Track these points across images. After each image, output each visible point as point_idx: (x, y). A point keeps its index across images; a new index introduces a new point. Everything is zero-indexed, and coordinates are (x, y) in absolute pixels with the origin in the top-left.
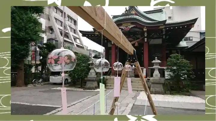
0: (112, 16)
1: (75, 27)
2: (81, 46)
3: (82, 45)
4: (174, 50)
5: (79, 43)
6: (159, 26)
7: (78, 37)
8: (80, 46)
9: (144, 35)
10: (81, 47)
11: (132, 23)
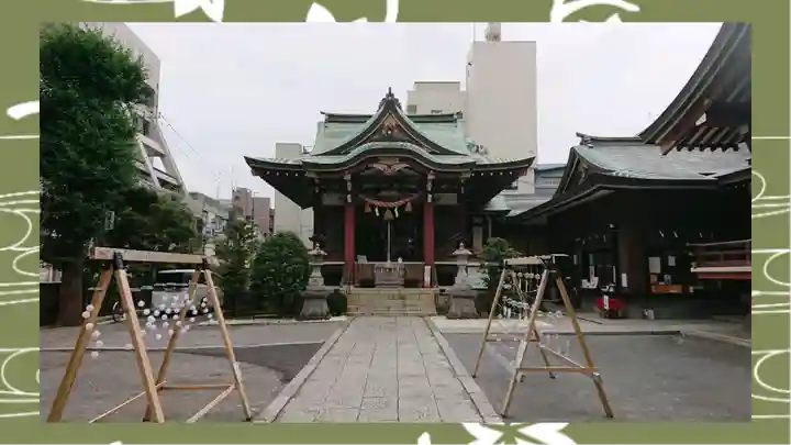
0: (322, 113)
1: (147, 114)
2: (175, 182)
3: (176, 179)
4: (477, 216)
5: (163, 169)
6: (460, 173)
7: (161, 151)
8: (168, 183)
9: (426, 188)
10: (175, 186)
11: (402, 160)
